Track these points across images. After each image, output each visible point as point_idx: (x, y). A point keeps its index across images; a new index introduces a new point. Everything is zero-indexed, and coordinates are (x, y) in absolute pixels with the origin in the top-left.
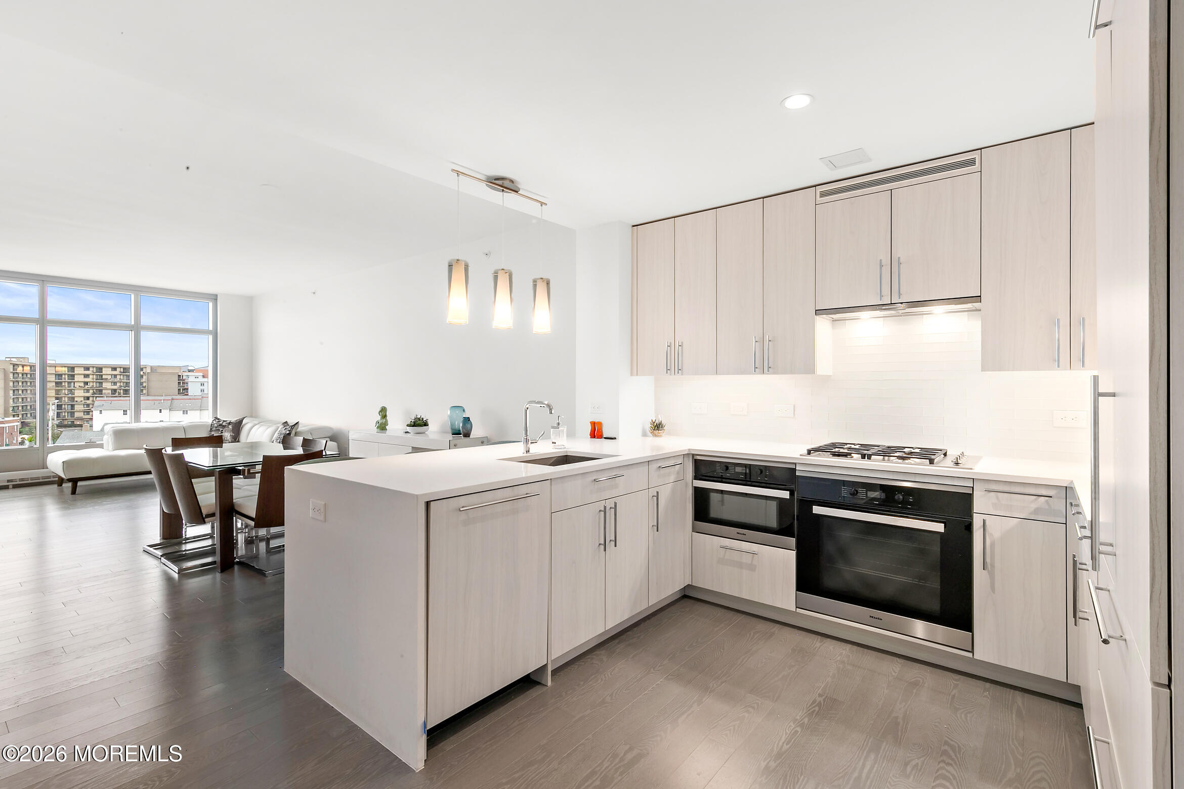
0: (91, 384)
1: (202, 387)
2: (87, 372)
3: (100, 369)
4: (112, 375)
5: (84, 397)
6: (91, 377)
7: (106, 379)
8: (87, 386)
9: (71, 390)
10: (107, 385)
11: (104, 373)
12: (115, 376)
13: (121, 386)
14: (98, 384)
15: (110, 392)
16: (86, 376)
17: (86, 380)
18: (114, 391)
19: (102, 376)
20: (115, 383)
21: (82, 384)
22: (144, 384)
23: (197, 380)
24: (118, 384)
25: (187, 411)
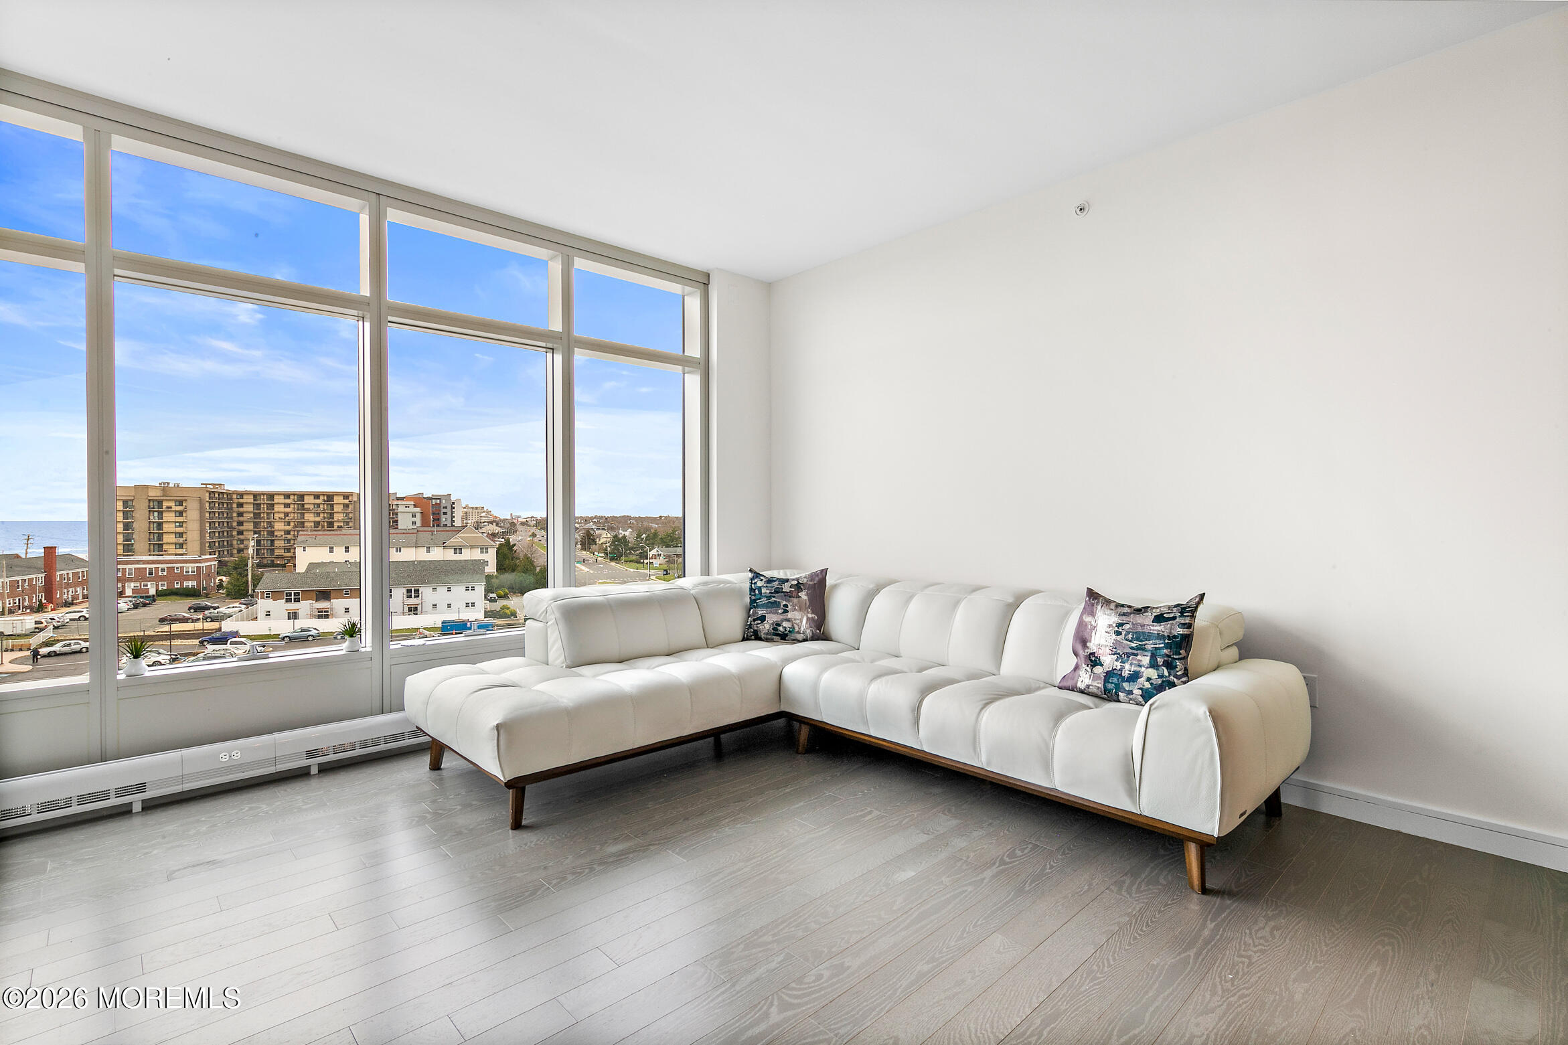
0: (292, 515)
1: (414, 519)
2: (287, 501)
3: (301, 496)
4: (314, 504)
5: (285, 531)
6: (292, 506)
7: (309, 509)
8: (287, 518)
9: (271, 522)
10: (309, 517)
11: (306, 501)
12: (318, 505)
13: (324, 518)
14: (299, 515)
15: (313, 524)
16: (287, 505)
17: (287, 510)
18: (317, 524)
19: (303, 505)
20: (318, 514)
21: (282, 516)
22: (351, 515)
23: (407, 510)
24: (322, 515)
25: (400, 549)
